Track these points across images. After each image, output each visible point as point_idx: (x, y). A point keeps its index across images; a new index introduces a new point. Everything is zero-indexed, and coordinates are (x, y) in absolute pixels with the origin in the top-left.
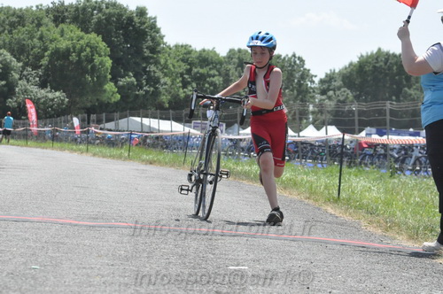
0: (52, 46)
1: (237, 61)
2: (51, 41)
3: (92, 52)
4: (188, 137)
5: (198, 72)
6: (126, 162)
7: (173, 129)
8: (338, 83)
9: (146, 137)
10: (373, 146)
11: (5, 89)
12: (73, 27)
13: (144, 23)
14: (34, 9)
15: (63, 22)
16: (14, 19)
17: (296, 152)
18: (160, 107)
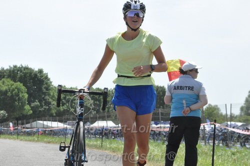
3: (18, 91)
4: (66, 129)
5: (69, 98)
6: (37, 143)
7: (59, 126)
9: (46, 130)
13: (42, 76)
15: (4, 77)
17: (117, 134)
18: (51, 115)
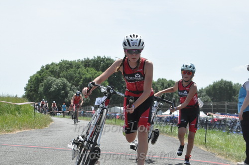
0: (84, 77)
1: (161, 83)
2: (83, 75)
8: (204, 93)
10: (219, 121)
11: (64, 94)
12: (92, 69)
14: (77, 61)
15: (88, 66)
16: (68, 65)
